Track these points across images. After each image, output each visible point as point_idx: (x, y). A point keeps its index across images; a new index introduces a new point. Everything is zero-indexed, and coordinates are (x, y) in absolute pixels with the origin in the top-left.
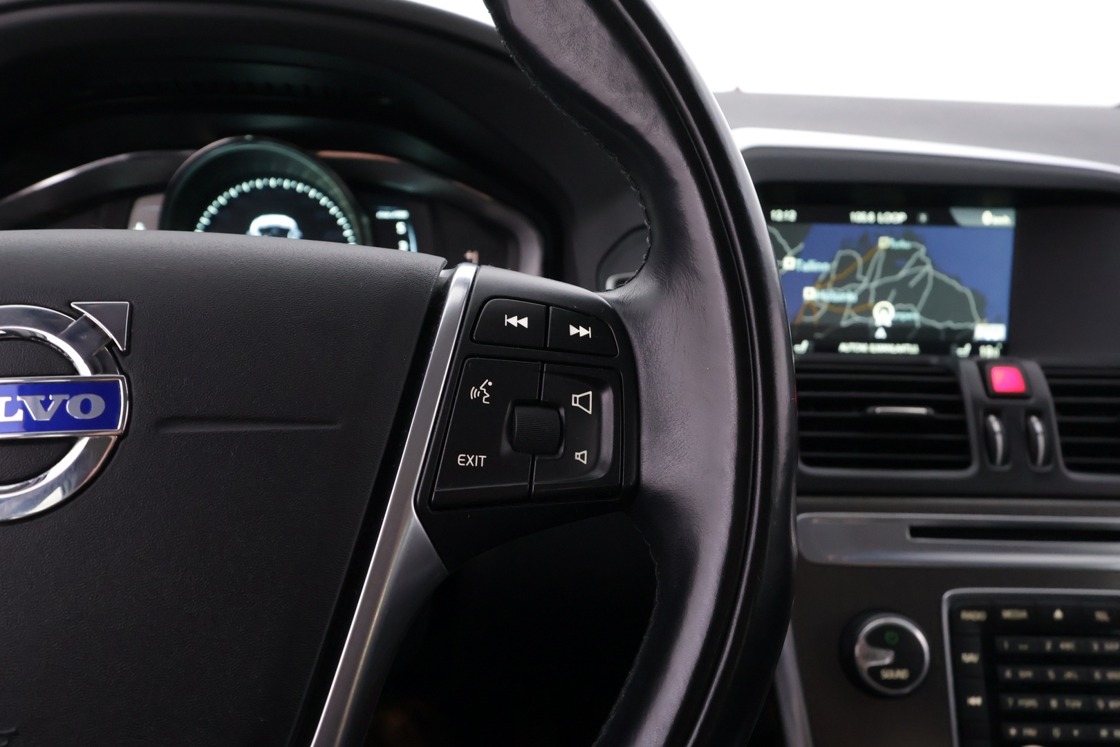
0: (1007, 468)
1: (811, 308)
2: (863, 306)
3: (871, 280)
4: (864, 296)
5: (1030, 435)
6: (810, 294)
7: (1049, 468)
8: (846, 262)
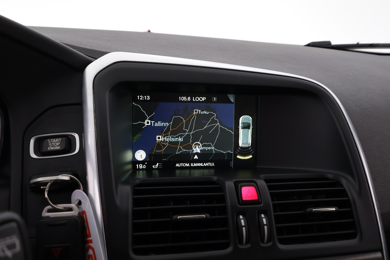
0: (249, 246)
1: (160, 145)
2: (187, 144)
3: (190, 131)
4: (186, 139)
5: (260, 225)
6: (160, 138)
7: (270, 244)
8: (177, 122)
